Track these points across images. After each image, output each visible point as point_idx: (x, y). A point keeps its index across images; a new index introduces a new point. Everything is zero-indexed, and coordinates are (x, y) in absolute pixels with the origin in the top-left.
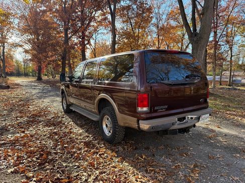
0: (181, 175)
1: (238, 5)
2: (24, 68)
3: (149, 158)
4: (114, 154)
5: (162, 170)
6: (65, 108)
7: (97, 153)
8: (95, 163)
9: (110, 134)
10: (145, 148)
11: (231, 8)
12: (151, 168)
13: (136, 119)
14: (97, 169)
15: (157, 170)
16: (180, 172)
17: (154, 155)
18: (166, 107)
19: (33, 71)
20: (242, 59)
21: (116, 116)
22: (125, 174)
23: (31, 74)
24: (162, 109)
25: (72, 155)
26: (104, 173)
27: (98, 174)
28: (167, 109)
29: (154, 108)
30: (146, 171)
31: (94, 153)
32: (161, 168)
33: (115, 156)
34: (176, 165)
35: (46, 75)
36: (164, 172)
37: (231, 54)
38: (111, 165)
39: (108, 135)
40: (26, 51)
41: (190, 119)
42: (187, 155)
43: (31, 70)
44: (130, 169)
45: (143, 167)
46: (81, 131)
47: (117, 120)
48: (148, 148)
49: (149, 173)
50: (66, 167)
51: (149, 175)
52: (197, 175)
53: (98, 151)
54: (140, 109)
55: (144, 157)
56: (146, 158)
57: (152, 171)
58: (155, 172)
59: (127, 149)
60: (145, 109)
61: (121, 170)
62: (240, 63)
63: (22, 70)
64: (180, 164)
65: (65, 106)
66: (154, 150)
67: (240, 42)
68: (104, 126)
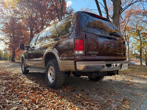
0: (114, 107)
1: (130, 20)
2: (5, 55)
3: (84, 96)
4: (55, 94)
5: (97, 104)
6: (23, 71)
7: (41, 94)
8: (37, 100)
9: (53, 81)
10: (81, 91)
11: (127, 22)
12: (87, 102)
13: (74, 61)
14: (38, 104)
15: (91, 104)
16: (112, 105)
17: (88, 94)
18: (97, 53)
19: (10, 57)
20: (134, 51)
21: (58, 65)
22: (64, 107)
23: (8, 59)
24: (94, 54)
25: (18, 95)
26: (44, 106)
27: (37, 108)
28: (98, 55)
29: (88, 52)
30: (83, 105)
31: (38, 94)
32: (96, 102)
33: (55, 96)
34: (108, 100)
35: (18, 60)
36: (98, 104)
37: (129, 47)
38: (52, 101)
39: (51, 82)
40: (6, 43)
41: (115, 66)
42: (115, 94)
43: (9, 57)
44: (68, 104)
45: (79, 102)
46: (32, 82)
47: (58, 68)
48: (83, 90)
49: (85, 106)
50: (9, 103)
51: (86, 107)
52: (128, 106)
53: (41, 92)
54: (76, 52)
55: (80, 95)
56: (82, 96)
57: (88, 104)
58: (90, 105)
59: (67, 91)
60: (81, 52)
61: (60, 104)
62: (133, 53)
63: (3, 56)
64: (111, 99)
65: (23, 69)
66: (88, 91)
67: (133, 41)
68: (49, 75)
